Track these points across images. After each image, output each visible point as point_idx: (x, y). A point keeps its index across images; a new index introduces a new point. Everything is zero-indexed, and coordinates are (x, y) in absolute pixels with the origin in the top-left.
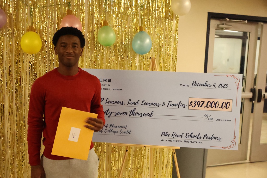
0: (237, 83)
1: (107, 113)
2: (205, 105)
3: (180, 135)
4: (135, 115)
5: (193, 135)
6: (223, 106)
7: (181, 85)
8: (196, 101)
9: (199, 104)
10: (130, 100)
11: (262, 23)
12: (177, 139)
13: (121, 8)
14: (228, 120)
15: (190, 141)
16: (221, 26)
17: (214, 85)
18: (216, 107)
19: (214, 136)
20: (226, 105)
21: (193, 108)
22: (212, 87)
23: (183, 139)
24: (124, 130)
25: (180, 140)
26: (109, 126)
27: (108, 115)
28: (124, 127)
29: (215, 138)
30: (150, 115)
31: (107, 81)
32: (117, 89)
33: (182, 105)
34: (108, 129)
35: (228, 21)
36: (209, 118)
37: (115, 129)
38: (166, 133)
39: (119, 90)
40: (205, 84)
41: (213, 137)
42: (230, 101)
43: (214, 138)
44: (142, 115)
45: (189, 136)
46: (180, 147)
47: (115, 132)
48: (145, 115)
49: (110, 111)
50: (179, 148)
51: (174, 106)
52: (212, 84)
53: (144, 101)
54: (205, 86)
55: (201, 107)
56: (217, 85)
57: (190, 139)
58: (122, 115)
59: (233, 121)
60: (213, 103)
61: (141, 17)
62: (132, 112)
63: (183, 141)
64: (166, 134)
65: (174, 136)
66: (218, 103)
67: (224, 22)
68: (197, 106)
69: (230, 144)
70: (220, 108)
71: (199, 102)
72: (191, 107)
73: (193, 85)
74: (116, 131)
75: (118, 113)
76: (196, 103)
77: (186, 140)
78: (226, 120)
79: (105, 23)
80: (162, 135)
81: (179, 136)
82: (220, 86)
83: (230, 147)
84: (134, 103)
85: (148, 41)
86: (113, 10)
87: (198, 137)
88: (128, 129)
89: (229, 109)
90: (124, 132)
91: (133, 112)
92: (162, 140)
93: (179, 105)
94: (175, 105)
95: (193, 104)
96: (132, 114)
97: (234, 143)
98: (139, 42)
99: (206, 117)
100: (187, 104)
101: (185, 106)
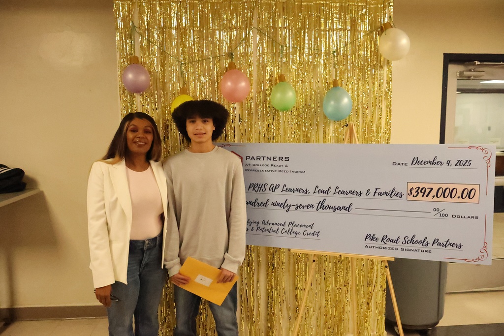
0: (486, 158)
1: (284, 205)
2: (434, 193)
3: (395, 238)
4: (325, 208)
5: (415, 240)
6: (464, 196)
7: (394, 164)
8: (419, 188)
9: (422, 191)
10: (317, 187)
12: (390, 244)
13: (304, 55)
14: (473, 217)
15: (410, 248)
16: (467, 73)
17: (448, 163)
18: (453, 196)
19: (450, 242)
20: (469, 194)
21: (415, 199)
22: (445, 165)
23: (399, 245)
24: (309, 230)
25: (395, 247)
26: (287, 224)
27: (286, 208)
28: (310, 226)
29: (452, 245)
30: (348, 209)
31: (284, 159)
32: (298, 172)
33: (397, 194)
34: (287, 228)
35: (478, 64)
36: (442, 213)
37: (295, 229)
38: (372, 235)
39: (301, 172)
40: (434, 161)
41: (447, 244)
42: (476, 187)
43: (450, 244)
44: (335, 209)
45: (409, 242)
46: (395, 258)
47: (296, 233)
48: (339, 208)
49: (289, 202)
50: (393, 259)
51: (385, 195)
52: (445, 161)
53: (337, 188)
54: (433, 164)
55: (427, 196)
56: (453, 162)
57: (410, 246)
58: (305, 208)
59: (481, 218)
60: (448, 190)
61: (334, 67)
62: (320, 205)
63: (399, 248)
64: (373, 238)
65: (385, 241)
66: (455, 190)
67: (471, 67)
68: (421, 194)
69: (478, 255)
70: (459, 197)
71: (424, 189)
72: (411, 197)
73: (414, 163)
74: (298, 232)
75: (300, 206)
76: (419, 191)
77: (405, 248)
79: (281, 78)
80: (366, 238)
81: (392, 241)
82: (458, 164)
83: (479, 259)
84: (323, 192)
85: (346, 101)
86: (293, 59)
87: (424, 242)
88: (316, 229)
89: (475, 199)
90: (309, 233)
91: (322, 204)
92: (366, 246)
93: (392, 193)
94: (386, 193)
95: (414, 192)
96: (320, 208)
97: (485, 254)
98: (332, 103)
99: (436, 212)
100: (404, 192)
101: (401, 196)
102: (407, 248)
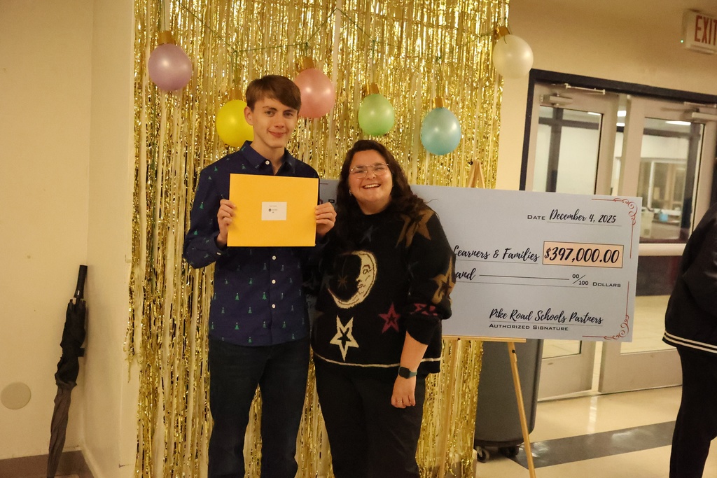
0: (632, 214)
2: (573, 255)
3: (527, 314)
5: (550, 314)
6: (607, 258)
7: (530, 217)
8: (557, 248)
9: (562, 253)
11: (629, 97)
12: (520, 322)
14: (615, 285)
15: (544, 326)
16: (552, 99)
17: (591, 218)
18: (595, 259)
19: (590, 316)
20: (611, 256)
21: (552, 262)
22: (588, 220)
23: (532, 322)
25: (526, 325)
29: (591, 320)
30: (469, 276)
33: (532, 256)
35: (568, 89)
36: (582, 280)
38: (499, 311)
40: (575, 215)
41: (587, 318)
42: (620, 249)
43: (589, 319)
46: (526, 339)
48: (459, 275)
50: (524, 341)
51: (516, 258)
52: (587, 216)
54: (574, 218)
55: (566, 259)
56: (597, 218)
57: (545, 323)
59: (624, 285)
60: (589, 252)
63: (531, 327)
64: (499, 314)
65: (515, 317)
66: (597, 251)
67: (557, 91)
68: (559, 257)
70: (601, 261)
71: (563, 250)
72: (547, 261)
73: (553, 217)
76: (557, 253)
77: (538, 325)
78: (611, 285)
79: (375, 89)
80: (491, 314)
81: (523, 317)
82: (602, 220)
83: (619, 336)
87: (560, 318)
89: (618, 264)
92: (491, 326)
93: (526, 255)
94: (518, 255)
95: (551, 253)
97: (626, 329)
99: (576, 279)
100: (540, 254)
101: (536, 258)
102: (540, 325)
